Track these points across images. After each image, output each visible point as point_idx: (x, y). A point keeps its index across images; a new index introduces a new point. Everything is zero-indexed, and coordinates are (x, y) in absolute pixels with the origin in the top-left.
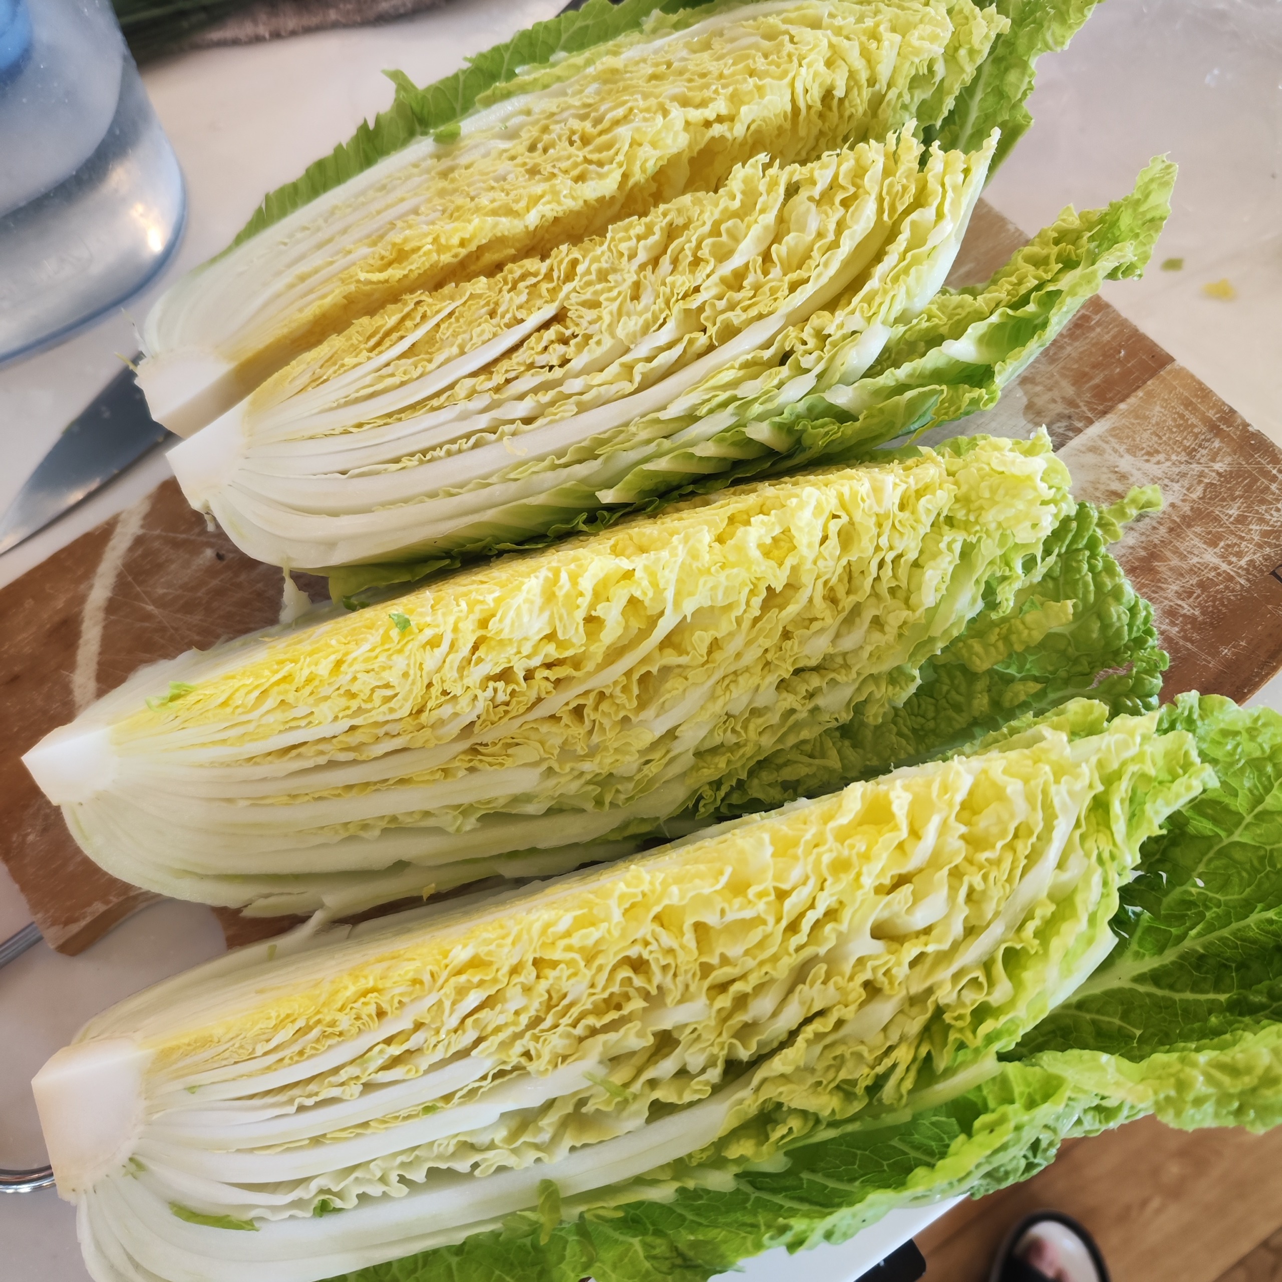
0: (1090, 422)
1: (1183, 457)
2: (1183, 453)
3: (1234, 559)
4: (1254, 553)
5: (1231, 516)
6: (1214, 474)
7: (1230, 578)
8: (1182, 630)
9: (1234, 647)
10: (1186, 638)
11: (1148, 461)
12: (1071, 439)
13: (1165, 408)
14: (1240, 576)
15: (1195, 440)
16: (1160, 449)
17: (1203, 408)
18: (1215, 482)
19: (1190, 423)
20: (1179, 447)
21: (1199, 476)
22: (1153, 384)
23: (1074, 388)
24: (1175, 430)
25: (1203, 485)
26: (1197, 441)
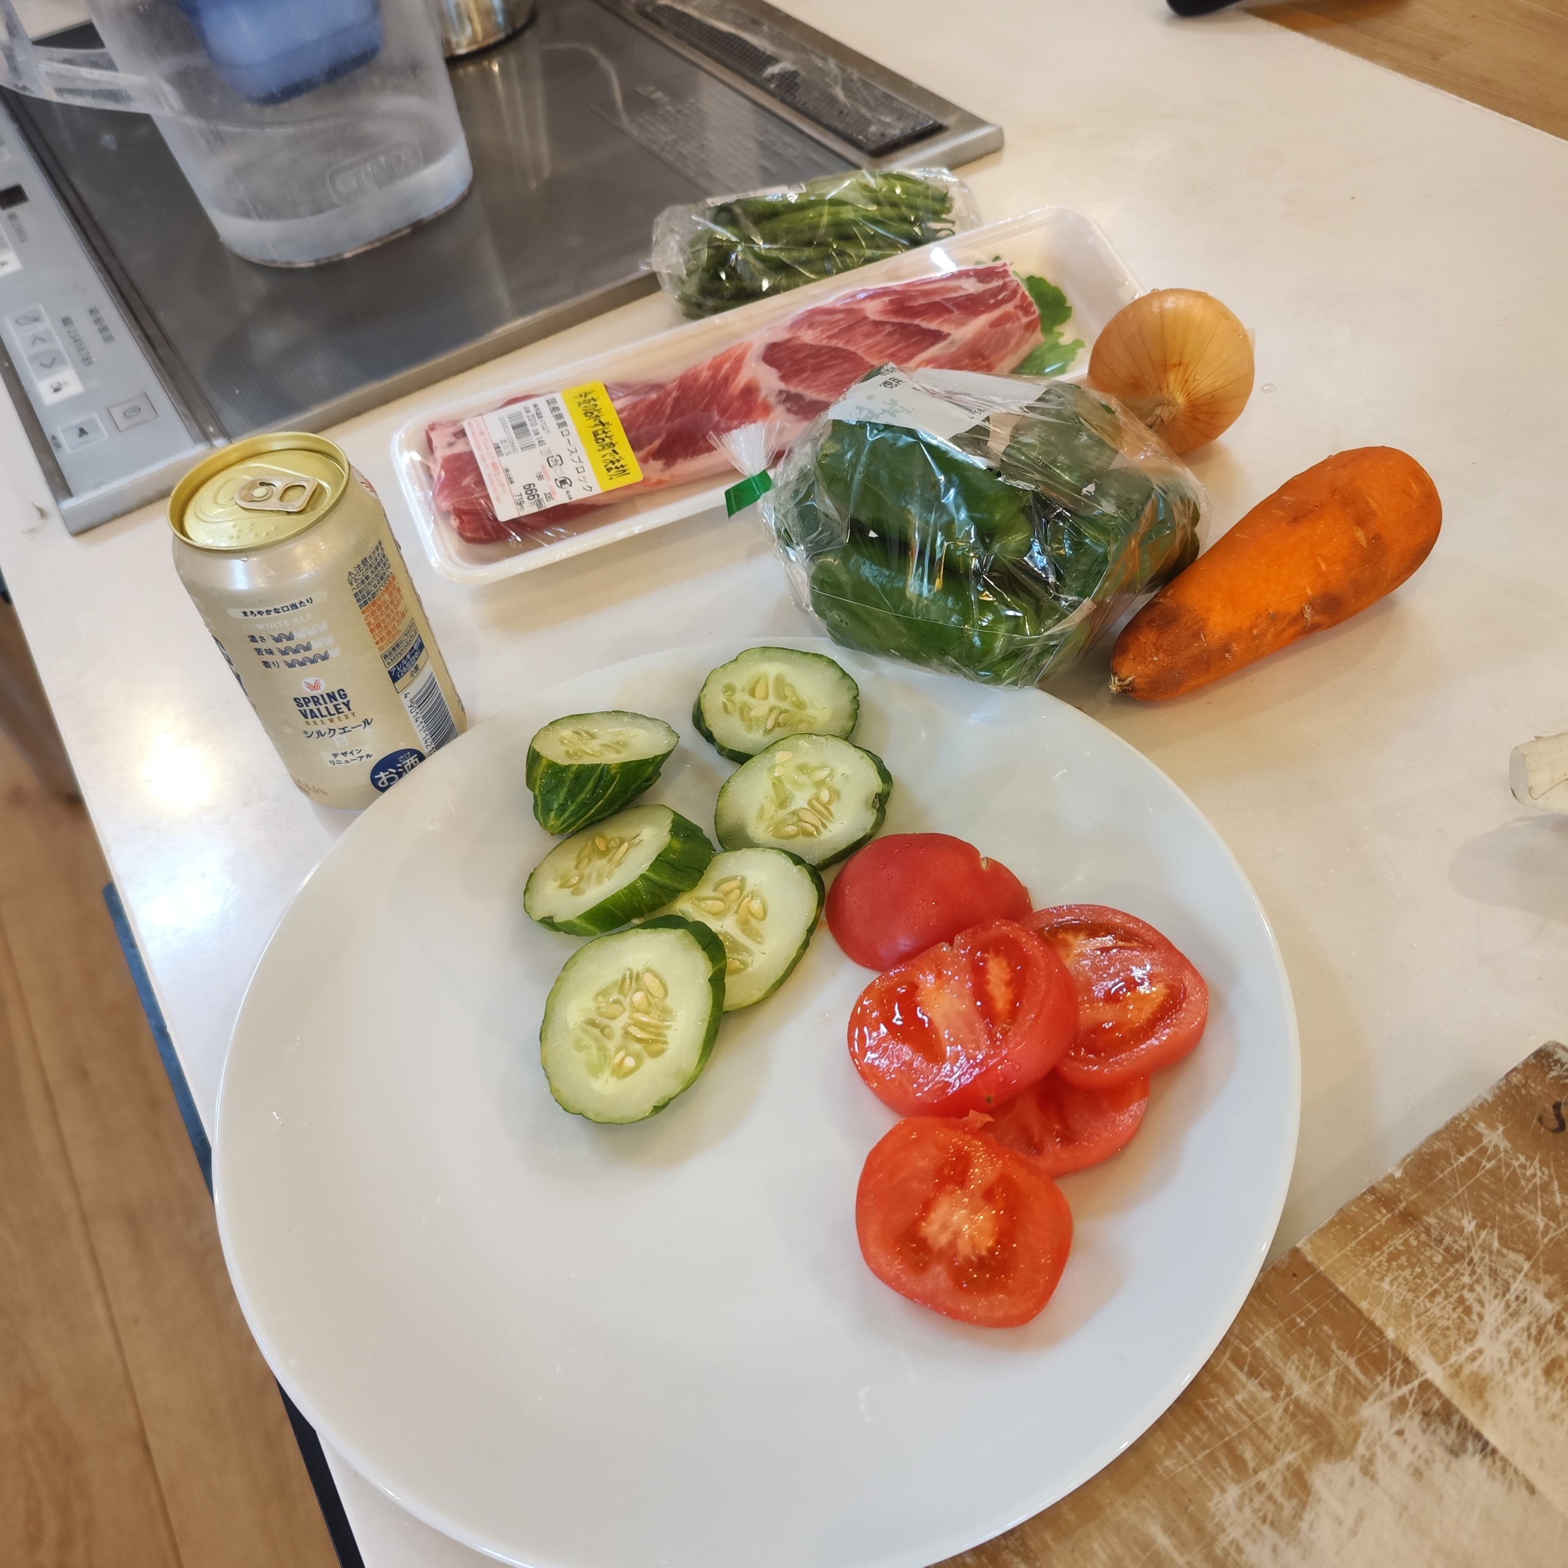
2: (1457, 1266)
6: (1483, 1234)
11: (1481, 1317)
12: (1464, 1419)
15: (1431, 1248)
16: (1456, 1296)
17: (1375, 1227)
18: (1496, 1234)
19: (1402, 1248)
20: (1448, 1270)
21: (1491, 1253)
22: (1343, 1284)
23: (1371, 1399)
24: (1418, 1270)
25: (1505, 1251)
26: (1432, 1244)
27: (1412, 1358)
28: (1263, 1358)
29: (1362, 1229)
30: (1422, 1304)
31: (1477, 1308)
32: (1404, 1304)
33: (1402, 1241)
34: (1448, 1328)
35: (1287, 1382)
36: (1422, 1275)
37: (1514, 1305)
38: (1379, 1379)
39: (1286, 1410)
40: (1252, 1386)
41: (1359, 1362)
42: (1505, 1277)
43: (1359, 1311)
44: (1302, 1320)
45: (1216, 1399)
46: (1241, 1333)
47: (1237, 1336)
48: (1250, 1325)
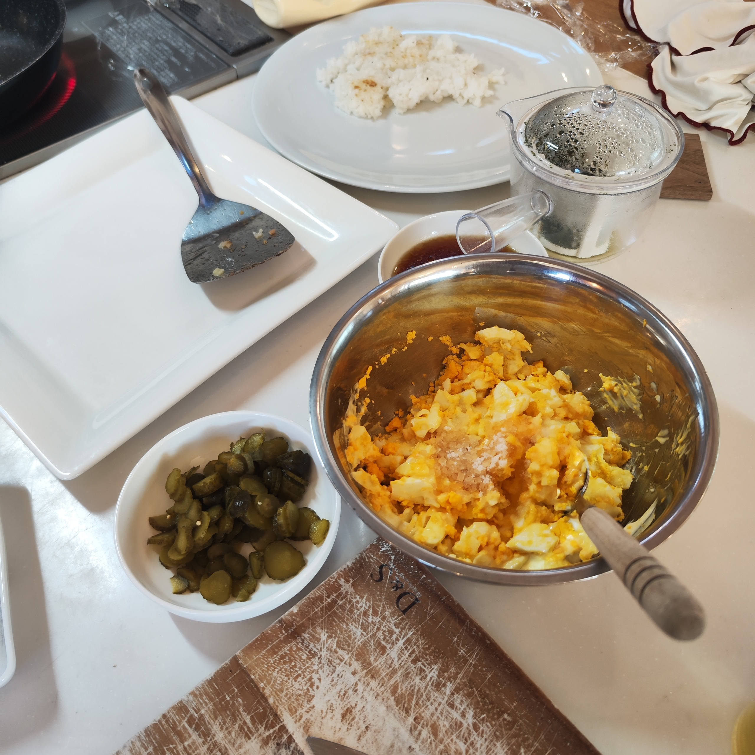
0: (283, 729)
1: (316, 661)
2: (313, 660)
3: (394, 637)
4: (390, 622)
5: (362, 634)
6: (330, 641)
7: (408, 641)
8: (449, 679)
9: (458, 645)
10: (455, 678)
11: (318, 687)
12: (297, 745)
13: (275, 668)
14: (406, 635)
15: (302, 650)
16: (308, 677)
17: (277, 641)
18: (336, 641)
19: (288, 652)
20: (307, 663)
21: (331, 651)
22: (254, 674)
23: (253, 738)
24: (293, 664)
25: (338, 650)
26: (303, 649)
27: (279, 713)
28: (204, 720)
29: (270, 643)
30: (290, 682)
31: (317, 683)
32: (282, 684)
33: (288, 648)
34: (300, 695)
35: (213, 732)
36: (295, 666)
37: (335, 680)
38: (259, 726)
39: (208, 749)
40: (195, 736)
41: (252, 718)
42: (335, 664)
43: (258, 689)
44: (229, 696)
45: (174, 746)
46: (196, 706)
47: (193, 708)
48: (201, 701)
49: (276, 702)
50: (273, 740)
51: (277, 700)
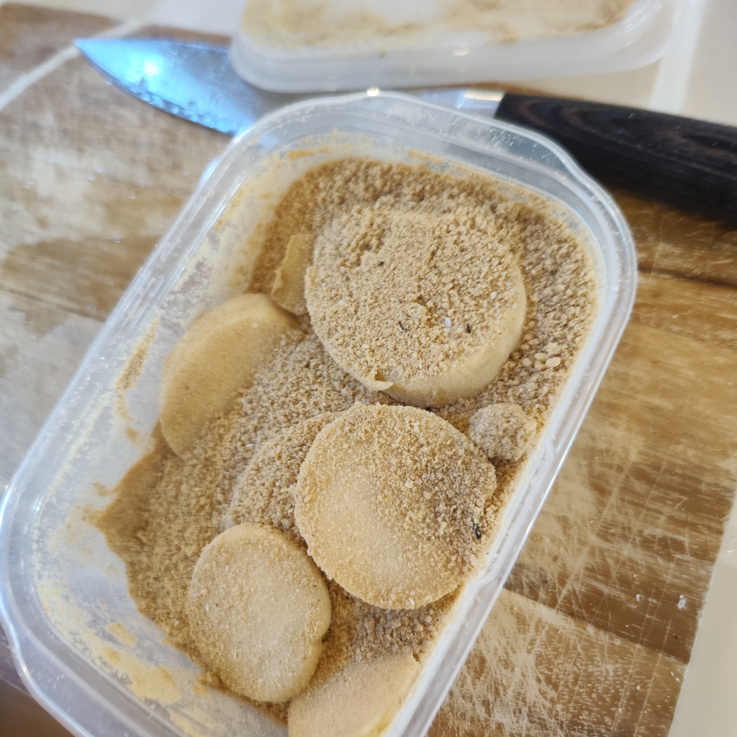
0: (552, 603)
1: (565, 717)
12: (521, 593)
13: (616, 675)
27: (570, 619)
29: (649, 710)
30: (580, 667)
31: (544, 686)
32: (591, 659)
33: (616, 716)
34: (556, 657)
36: (589, 694)
38: (584, 589)
41: (600, 593)
42: (534, 725)
43: (619, 635)
45: (676, 507)
46: (687, 566)
47: (688, 562)
48: (684, 576)
49: (582, 631)
50: (554, 583)
51: (584, 634)
